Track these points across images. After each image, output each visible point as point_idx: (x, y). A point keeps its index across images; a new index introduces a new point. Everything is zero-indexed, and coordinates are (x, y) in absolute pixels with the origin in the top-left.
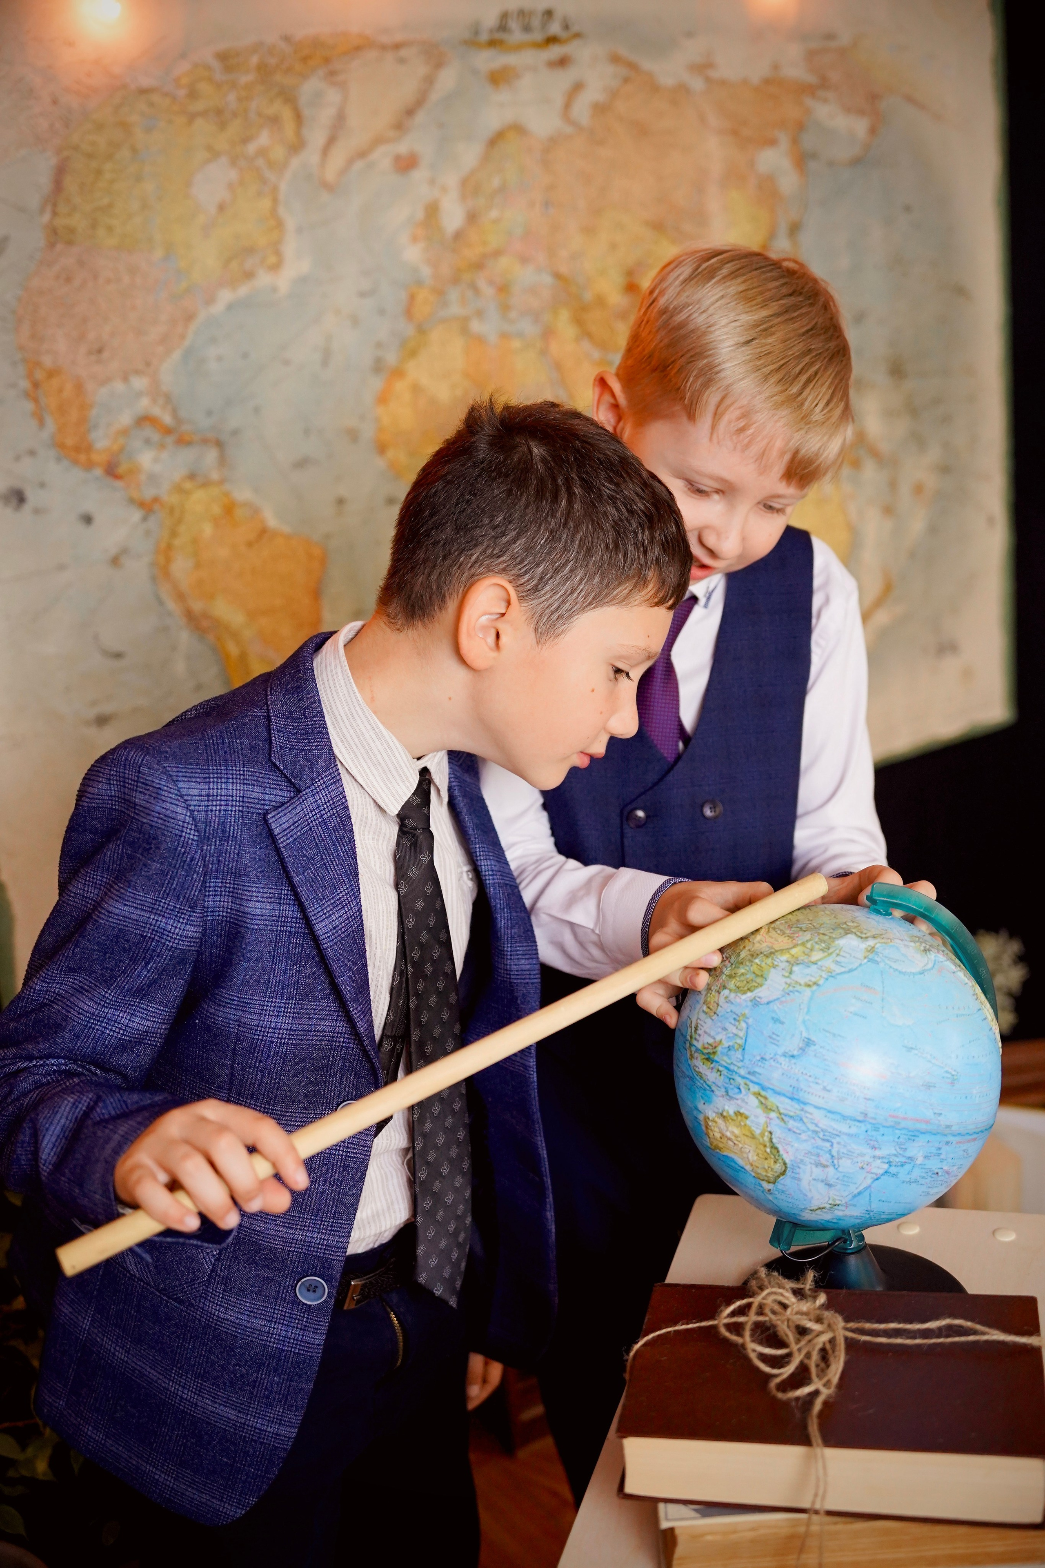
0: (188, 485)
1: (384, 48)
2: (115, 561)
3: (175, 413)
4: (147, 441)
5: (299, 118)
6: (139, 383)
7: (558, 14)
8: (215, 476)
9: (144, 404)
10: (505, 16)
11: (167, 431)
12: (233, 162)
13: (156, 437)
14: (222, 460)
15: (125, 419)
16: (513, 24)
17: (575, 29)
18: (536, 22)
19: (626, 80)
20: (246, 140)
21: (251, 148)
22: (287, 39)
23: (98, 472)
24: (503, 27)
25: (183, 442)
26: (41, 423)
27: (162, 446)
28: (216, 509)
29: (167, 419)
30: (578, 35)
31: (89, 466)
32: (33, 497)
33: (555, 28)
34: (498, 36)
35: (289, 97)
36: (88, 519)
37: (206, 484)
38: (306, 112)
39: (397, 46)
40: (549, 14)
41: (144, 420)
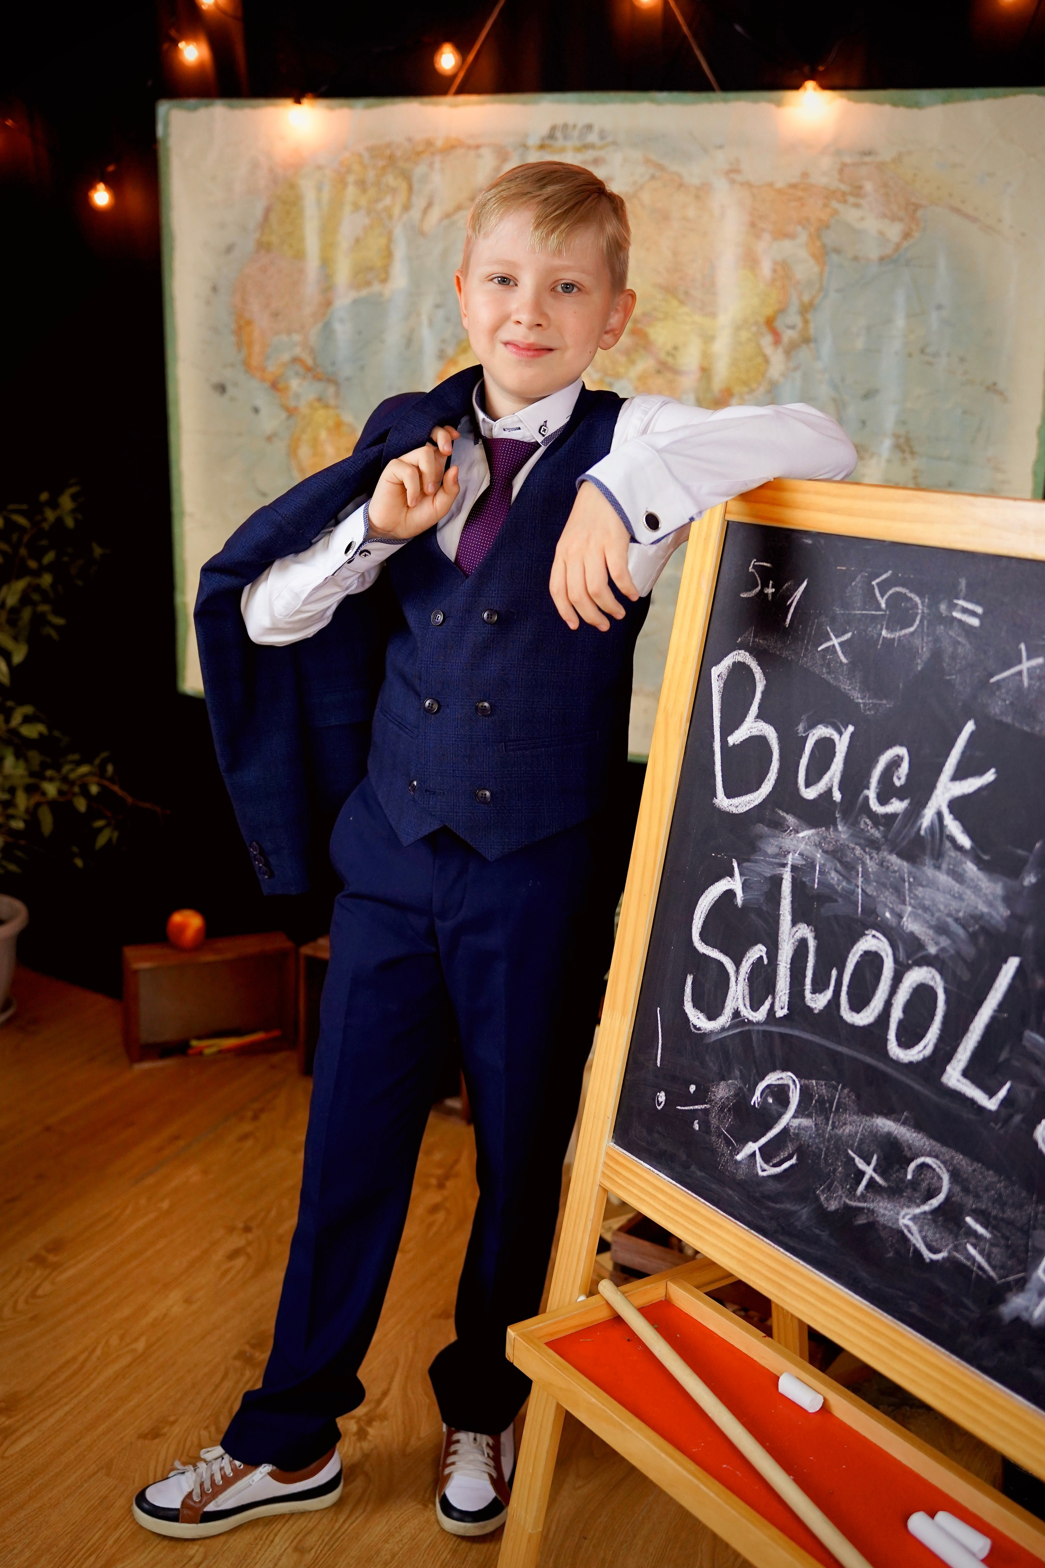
0: (316, 404)
1: (469, 147)
2: (269, 439)
3: (314, 359)
4: (297, 374)
5: (410, 188)
6: (297, 338)
7: (596, 129)
8: (332, 402)
9: (298, 351)
10: (553, 128)
11: (309, 369)
12: (369, 212)
13: (302, 371)
14: (337, 394)
15: (286, 357)
16: (558, 134)
17: (610, 139)
18: (576, 133)
19: (653, 177)
20: (378, 200)
21: (380, 206)
22: (409, 140)
23: (267, 385)
24: (551, 136)
25: (318, 378)
26: (239, 350)
27: (304, 378)
28: (331, 423)
29: (310, 362)
30: (614, 143)
31: (263, 380)
32: (231, 391)
33: (593, 138)
34: (547, 142)
35: (407, 177)
36: (256, 410)
37: (327, 406)
38: (416, 186)
39: (478, 147)
40: (589, 127)
41: (296, 360)
